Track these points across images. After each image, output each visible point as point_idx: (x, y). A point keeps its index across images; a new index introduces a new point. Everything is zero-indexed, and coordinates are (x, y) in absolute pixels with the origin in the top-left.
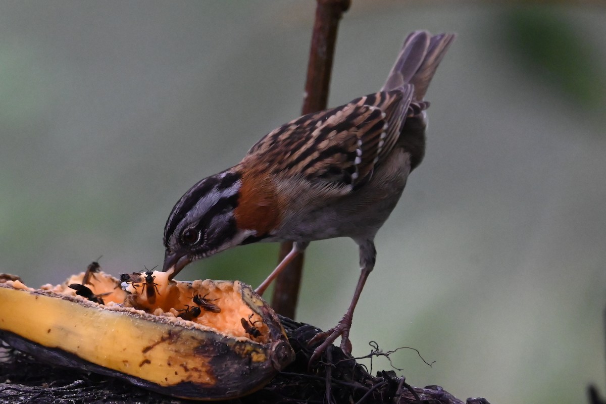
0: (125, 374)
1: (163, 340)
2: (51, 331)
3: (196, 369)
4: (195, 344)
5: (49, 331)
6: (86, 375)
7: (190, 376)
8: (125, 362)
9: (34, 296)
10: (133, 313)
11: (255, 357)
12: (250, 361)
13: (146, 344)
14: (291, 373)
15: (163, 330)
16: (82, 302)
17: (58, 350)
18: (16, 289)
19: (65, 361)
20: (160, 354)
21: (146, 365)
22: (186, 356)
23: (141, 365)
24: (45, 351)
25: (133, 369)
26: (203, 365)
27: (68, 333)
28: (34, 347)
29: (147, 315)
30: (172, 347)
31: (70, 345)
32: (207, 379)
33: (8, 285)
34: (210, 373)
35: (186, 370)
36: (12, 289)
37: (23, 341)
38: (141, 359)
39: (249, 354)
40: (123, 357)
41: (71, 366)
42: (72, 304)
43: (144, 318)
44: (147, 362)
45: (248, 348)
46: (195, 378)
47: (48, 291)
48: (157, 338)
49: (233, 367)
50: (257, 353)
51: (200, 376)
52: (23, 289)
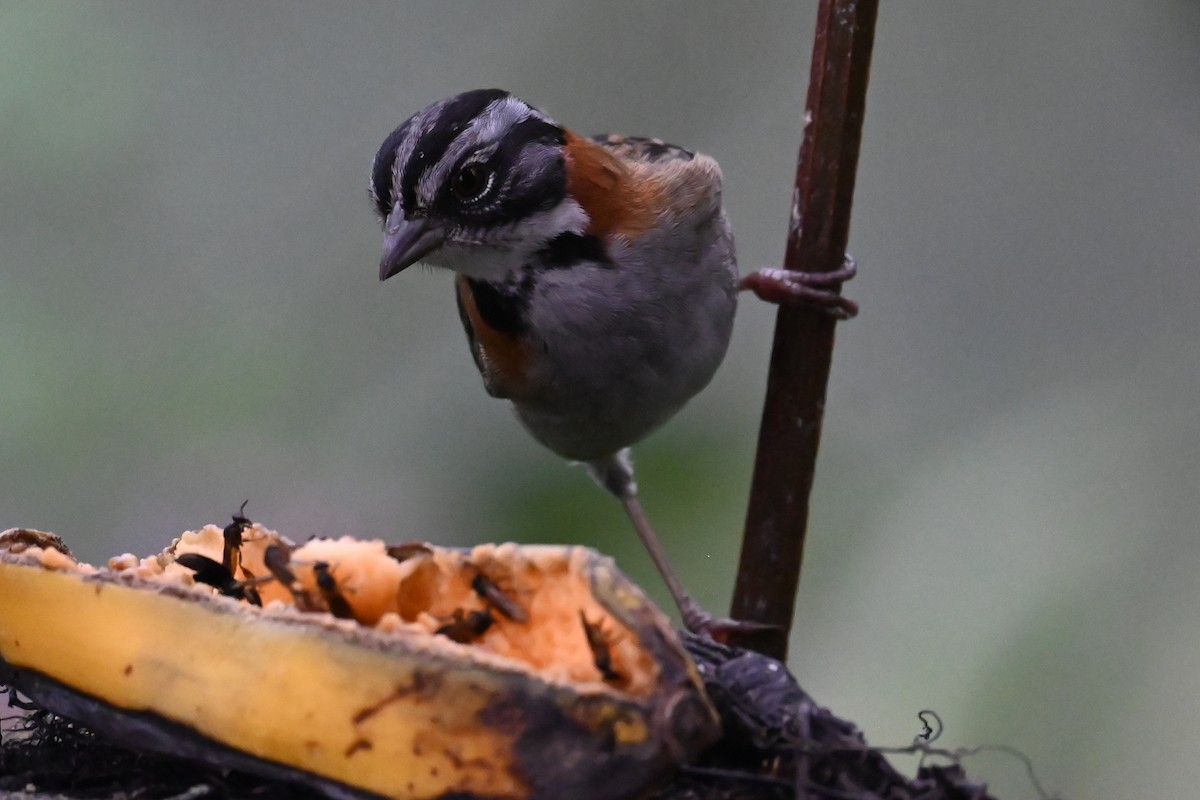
0: (312, 776)
1: (401, 692)
2: (135, 671)
3: (480, 763)
4: (477, 703)
5: (128, 670)
6: (218, 774)
7: (467, 780)
8: (312, 745)
9: (92, 586)
10: (331, 629)
11: (625, 733)
12: (610, 742)
13: (359, 702)
14: (713, 771)
15: (403, 670)
16: (207, 599)
17: (150, 715)
18: (49, 568)
19: (167, 743)
20: (395, 728)
21: (361, 755)
22: (459, 730)
23: (350, 752)
24: (119, 717)
25: (330, 764)
26: (499, 753)
27: (174, 674)
28: (93, 708)
29: (363, 632)
30: (425, 711)
31: (179, 703)
32: (507, 786)
33: (29, 558)
34: (515, 771)
35: (458, 763)
36: (37, 570)
37: (66, 693)
38: (348, 736)
39: (608, 726)
40: (305, 733)
41: (181, 753)
42: (184, 605)
43: (354, 641)
44: (364, 744)
45: (607, 710)
46: (479, 781)
47: (127, 572)
48: (386, 688)
49: (571, 758)
50: (629, 721)
51: (490, 781)
52: (64, 569)
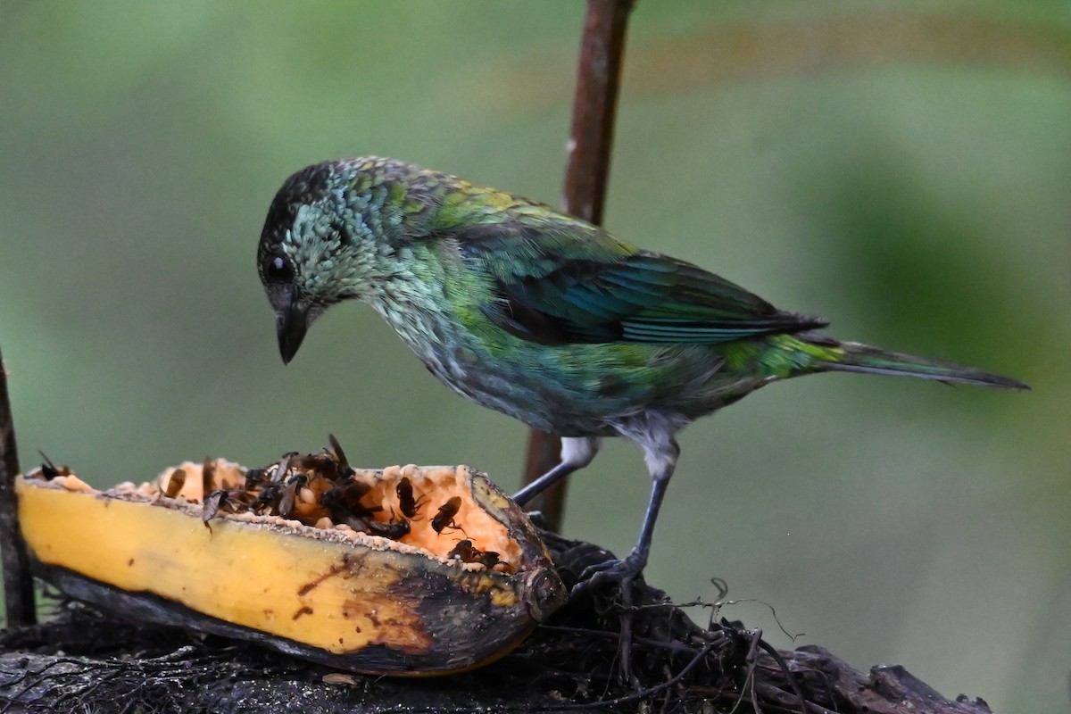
0: (269, 635)
1: (334, 571)
2: (135, 562)
3: (393, 622)
4: (391, 578)
5: (131, 562)
6: (199, 637)
7: (382, 635)
8: (268, 612)
9: (102, 502)
10: (280, 526)
11: (497, 598)
12: (487, 605)
13: (305, 579)
14: (560, 628)
15: (334, 555)
17: (147, 594)
18: (71, 490)
19: (161, 616)
20: (330, 597)
21: (305, 617)
22: (378, 597)
23: (296, 617)
24: (125, 597)
25: (281, 625)
26: (406, 614)
27: (164, 564)
28: (105, 592)
29: (304, 528)
30: (352, 585)
31: (168, 586)
32: (413, 638)
33: (56, 484)
34: (419, 628)
35: (376, 623)
36: (63, 492)
37: (86, 582)
38: (296, 605)
39: (486, 592)
40: (263, 603)
41: (171, 623)
42: (169, 512)
43: (299, 535)
44: (307, 610)
45: (485, 582)
46: (393, 637)
47: (127, 492)
48: (323, 569)
49: (459, 617)
50: (501, 590)
51: (401, 634)
52: (81, 490)
